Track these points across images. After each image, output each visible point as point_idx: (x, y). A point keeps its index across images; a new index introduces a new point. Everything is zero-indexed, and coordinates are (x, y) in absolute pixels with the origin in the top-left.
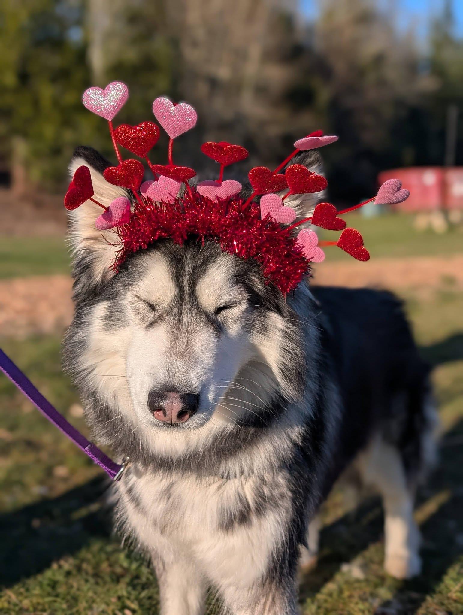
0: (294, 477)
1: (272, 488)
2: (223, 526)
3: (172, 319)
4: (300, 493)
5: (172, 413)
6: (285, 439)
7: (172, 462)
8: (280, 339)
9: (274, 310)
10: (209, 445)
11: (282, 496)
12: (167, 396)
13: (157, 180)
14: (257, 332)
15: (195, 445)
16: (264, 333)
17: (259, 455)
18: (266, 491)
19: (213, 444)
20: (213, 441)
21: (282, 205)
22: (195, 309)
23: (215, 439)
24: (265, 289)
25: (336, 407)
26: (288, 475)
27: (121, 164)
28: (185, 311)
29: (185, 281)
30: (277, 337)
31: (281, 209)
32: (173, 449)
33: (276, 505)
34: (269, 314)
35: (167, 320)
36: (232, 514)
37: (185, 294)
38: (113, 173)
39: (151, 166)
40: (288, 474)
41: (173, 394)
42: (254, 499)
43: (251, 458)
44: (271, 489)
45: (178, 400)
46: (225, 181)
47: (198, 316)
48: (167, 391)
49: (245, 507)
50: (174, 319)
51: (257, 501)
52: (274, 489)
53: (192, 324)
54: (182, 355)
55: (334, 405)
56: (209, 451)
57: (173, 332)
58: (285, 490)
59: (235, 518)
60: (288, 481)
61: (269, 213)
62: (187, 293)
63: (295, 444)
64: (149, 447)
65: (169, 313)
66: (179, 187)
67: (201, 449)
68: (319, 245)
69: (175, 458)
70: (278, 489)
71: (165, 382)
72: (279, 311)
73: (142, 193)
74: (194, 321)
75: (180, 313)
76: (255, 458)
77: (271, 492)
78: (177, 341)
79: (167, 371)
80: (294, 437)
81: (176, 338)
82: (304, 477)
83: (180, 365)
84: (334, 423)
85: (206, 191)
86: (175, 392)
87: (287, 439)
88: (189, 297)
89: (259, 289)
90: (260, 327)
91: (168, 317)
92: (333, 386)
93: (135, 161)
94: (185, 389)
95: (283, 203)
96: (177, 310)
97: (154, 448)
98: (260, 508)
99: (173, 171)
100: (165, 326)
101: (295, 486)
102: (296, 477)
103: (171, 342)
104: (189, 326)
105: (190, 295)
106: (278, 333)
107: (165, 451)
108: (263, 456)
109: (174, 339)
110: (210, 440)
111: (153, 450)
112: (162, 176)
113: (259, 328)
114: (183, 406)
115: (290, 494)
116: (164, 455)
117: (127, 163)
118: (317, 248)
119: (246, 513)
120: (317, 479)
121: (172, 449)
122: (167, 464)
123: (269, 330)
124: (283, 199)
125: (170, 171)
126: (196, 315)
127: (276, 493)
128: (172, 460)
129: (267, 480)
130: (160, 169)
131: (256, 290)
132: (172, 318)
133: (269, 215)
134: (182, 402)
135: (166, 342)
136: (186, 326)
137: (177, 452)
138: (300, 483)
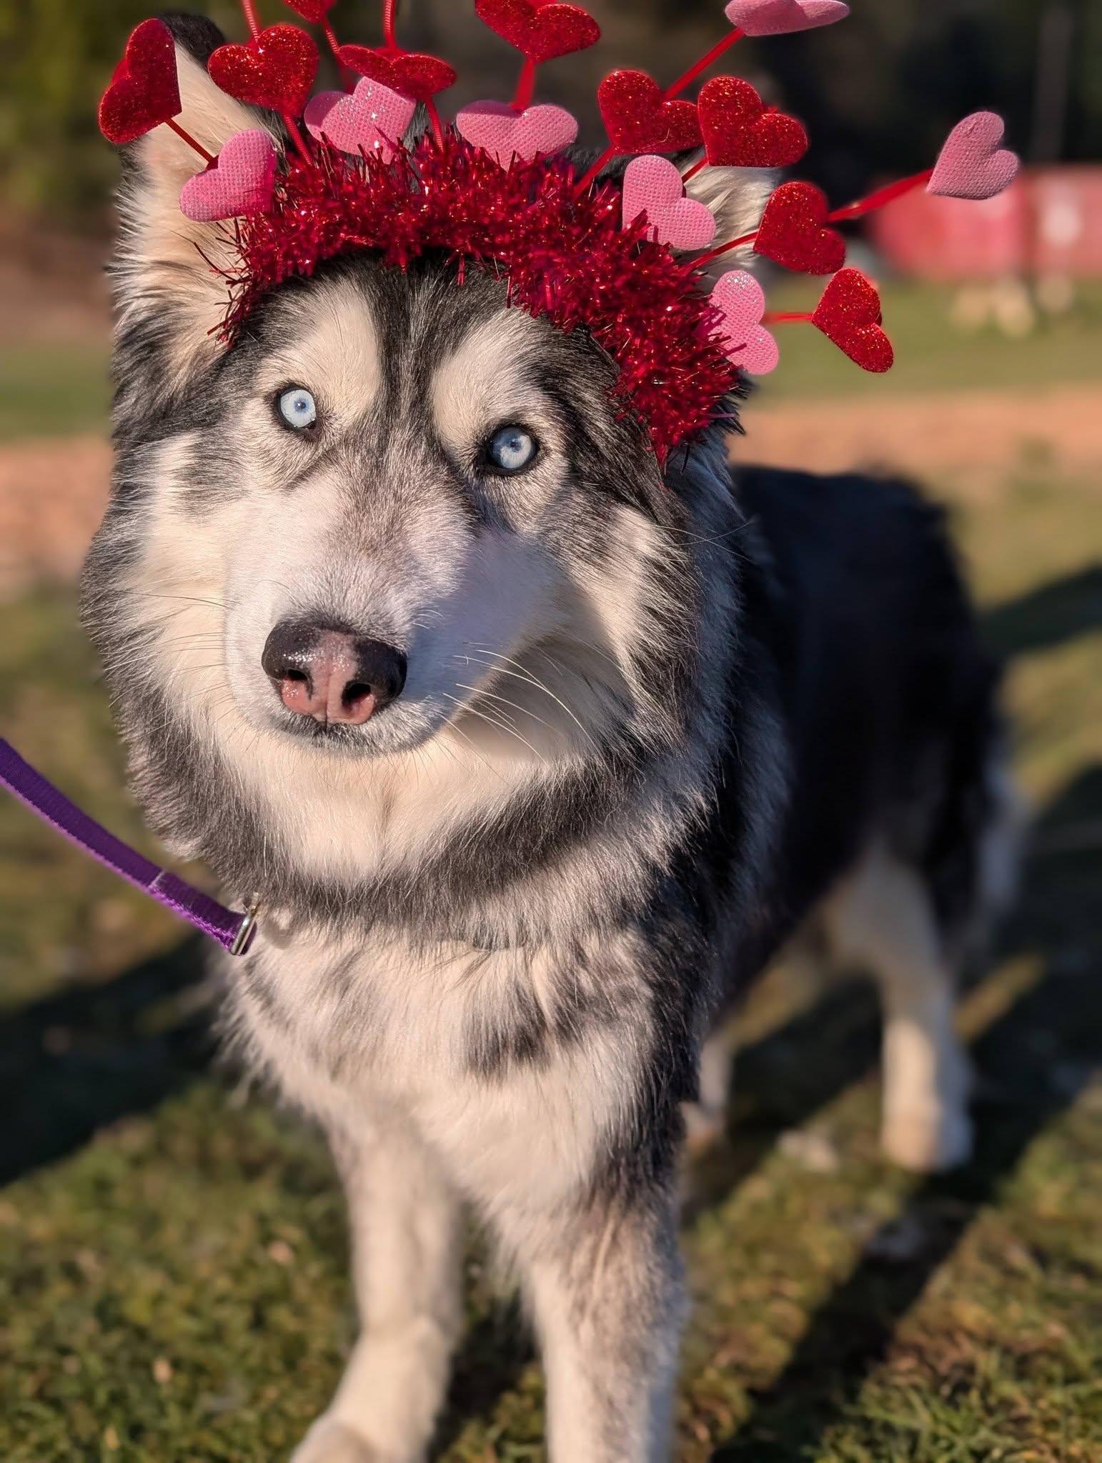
0: (659, 949)
1: (601, 975)
2: (477, 1064)
3: (357, 462)
4: (673, 989)
5: (327, 685)
6: (629, 858)
7: (343, 896)
8: (638, 581)
9: (632, 499)
10: (436, 857)
11: (627, 996)
12: (319, 637)
13: (350, 90)
14: (578, 557)
15: (402, 855)
16: (599, 561)
17: (563, 894)
18: (585, 981)
19: (446, 857)
20: (446, 851)
21: (680, 195)
22: (423, 446)
23: (454, 845)
24: (615, 434)
25: (778, 773)
26: (642, 946)
27: (257, 37)
28: (396, 447)
29: (406, 362)
30: (632, 577)
31: (677, 204)
32: (348, 862)
33: (610, 1019)
34: (619, 511)
35: (343, 463)
36: (499, 1035)
37: (400, 399)
38: (232, 61)
39: (336, 49)
40: (642, 943)
41: (336, 636)
42: (555, 1002)
43: (545, 900)
44: (598, 978)
45: (348, 651)
46: (534, 108)
47: (430, 465)
48: (322, 627)
49: (533, 1022)
50: (363, 460)
51: (563, 1006)
52: (605, 978)
53: (412, 481)
54: (372, 548)
55: (773, 767)
56: (435, 873)
57: (356, 492)
58: (635, 982)
59: (505, 1046)
60: (643, 959)
61: (645, 211)
62: (406, 397)
63: (654, 870)
64: (287, 855)
65: (354, 444)
66: (408, 113)
67: (415, 868)
68: (765, 321)
69: (349, 885)
70: (615, 979)
71: (317, 605)
72: (644, 505)
73: (308, 126)
74: (416, 472)
75: (382, 449)
76: (555, 902)
77: (596, 985)
78: (364, 515)
79: (327, 580)
80: (652, 853)
81: (361, 507)
82: (685, 949)
83: (365, 573)
84: (770, 814)
85: (481, 132)
86: (342, 632)
87: (634, 857)
88: (410, 411)
89: (601, 432)
90: (590, 545)
91: (348, 456)
92: (770, 721)
93: (296, 32)
94: (369, 630)
95: (684, 190)
96: (374, 441)
97: (301, 858)
98: (568, 1025)
99: (396, 65)
100: (336, 477)
101: (662, 974)
102: (664, 948)
103: (348, 514)
104: (401, 483)
105: (414, 405)
106: (637, 567)
107: (328, 867)
108: (572, 896)
109: (356, 509)
110: (442, 847)
111: (299, 864)
112: (365, 78)
113: (586, 547)
114: (359, 670)
115: (647, 992)
116: (325, 876)
117: (273, 34)
118: (761, 329)
119: (533, 1036)
120: (719, 954)
121: (345, 864)
122: (331, 902)
123: (611, 554)
124: (685, 179)
125: (387, 64)
126: (424, 463)
127: (612, 985)
128: (343, 891)
129: (589, 955)
130: (361, 58)
131: (592, 433)
132: (358, 458)
133: (641, 220)
134: (358, 660)
135: (333, 512)
136: (395, 484)
137: (355, 871)
138: (674, 966)
